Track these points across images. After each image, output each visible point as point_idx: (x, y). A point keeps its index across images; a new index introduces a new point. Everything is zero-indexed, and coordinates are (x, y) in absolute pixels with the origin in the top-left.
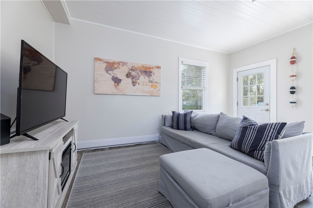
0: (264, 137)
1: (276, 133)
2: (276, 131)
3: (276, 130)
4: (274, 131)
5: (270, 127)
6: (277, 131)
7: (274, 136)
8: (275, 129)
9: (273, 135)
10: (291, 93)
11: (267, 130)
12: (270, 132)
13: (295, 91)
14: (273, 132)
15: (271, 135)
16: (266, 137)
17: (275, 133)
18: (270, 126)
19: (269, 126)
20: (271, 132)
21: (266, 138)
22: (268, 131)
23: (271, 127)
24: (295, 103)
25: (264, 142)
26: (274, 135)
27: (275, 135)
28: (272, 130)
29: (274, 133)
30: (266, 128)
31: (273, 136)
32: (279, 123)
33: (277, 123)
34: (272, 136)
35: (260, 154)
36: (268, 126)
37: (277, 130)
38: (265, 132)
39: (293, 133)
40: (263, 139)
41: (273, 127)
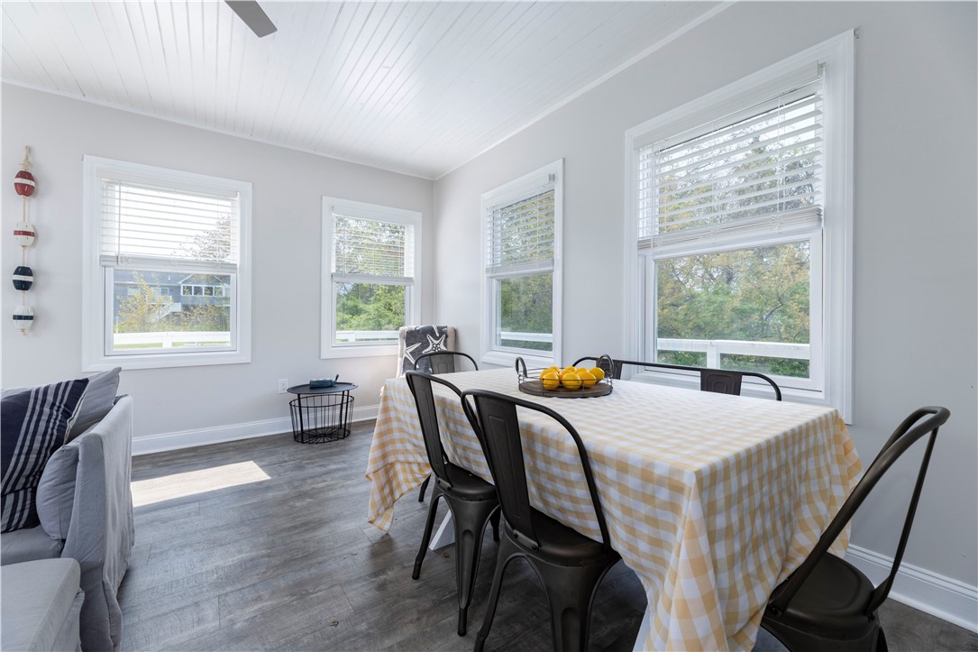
0: (19, 443)
1: (60, 415)
2: (61, 410)
3: (59, 407)
4: (55, 413)
5: (39, 402)
6: (64, 410)
7: (56, 427)
8: (57, 404)
9: (51, 425)
10: (18, 288)
11: (28, 414)
12: (43, 417)
13: (31, 283)
14: (51, 415)
15: (47, 427)
16: (29, 437)
17: (57, 416)
18: (40, 396)
19: (36, 399)
20: (45, 417)
21: (27, 443)
22: (35, 418)
23: (44, 401)
24: (31, 318)
25: (23, 457)
26: (55, 423)
27: (58, 422)
28: (47, 410)
29: (54, 417)
30: (27, 407)
31: (53, 428)
32: (67, 383)
33: (59, 385)
34: (50, 430)
35: (10, 509)
36: (32, 401)
37: (62, 406)
38: (22, 422)
39: (98, 406)
40: (17, 451)
41: (50, 398)
